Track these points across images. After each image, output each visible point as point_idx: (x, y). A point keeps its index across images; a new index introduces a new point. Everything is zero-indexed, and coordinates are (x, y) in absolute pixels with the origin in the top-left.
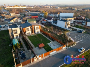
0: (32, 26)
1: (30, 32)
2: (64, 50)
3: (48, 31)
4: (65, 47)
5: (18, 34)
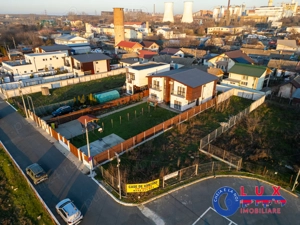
2: (80, 168)
5: (132, 86)
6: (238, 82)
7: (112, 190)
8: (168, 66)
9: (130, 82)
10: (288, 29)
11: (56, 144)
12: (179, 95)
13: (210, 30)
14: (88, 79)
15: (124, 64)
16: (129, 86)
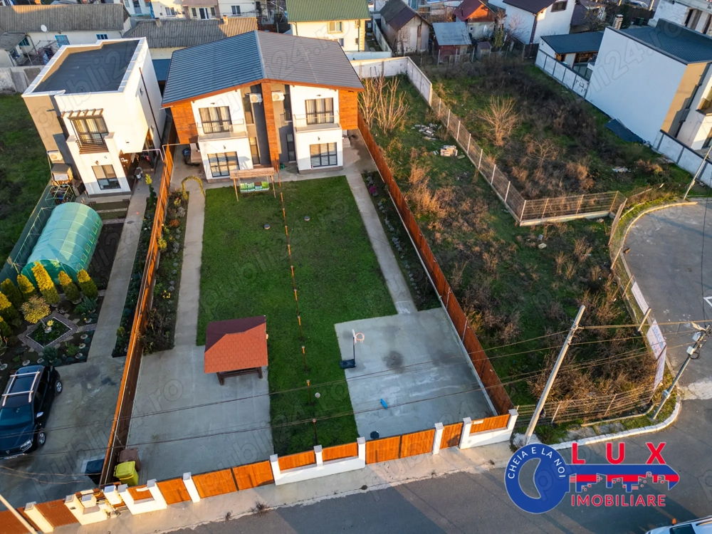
0: (258, 89)
1: (242, 147)
2: (481, 465)
3: (449, 151)
4: (504, 434)
11: (273, 500)
12: (314, 125)
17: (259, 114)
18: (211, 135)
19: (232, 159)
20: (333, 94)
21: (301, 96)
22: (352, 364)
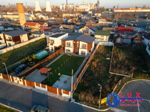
2: (62, 99)
4: (68, 96)
5: (53, 47)
6: (100, 39)
7: (91, 105)
8: (67, 34)
9: (52, 45)
10: (96, 14)
11: (33, 89)
12: (83, 48)
13: (64, 15)
14: (18, 46)
15: (35, 35)
16: (50, 47)
17: (75, 45)
18: (67, 46)
19: (69, 50)
20: (87, 44)
21: (81, 43)
22: (59, 80)
